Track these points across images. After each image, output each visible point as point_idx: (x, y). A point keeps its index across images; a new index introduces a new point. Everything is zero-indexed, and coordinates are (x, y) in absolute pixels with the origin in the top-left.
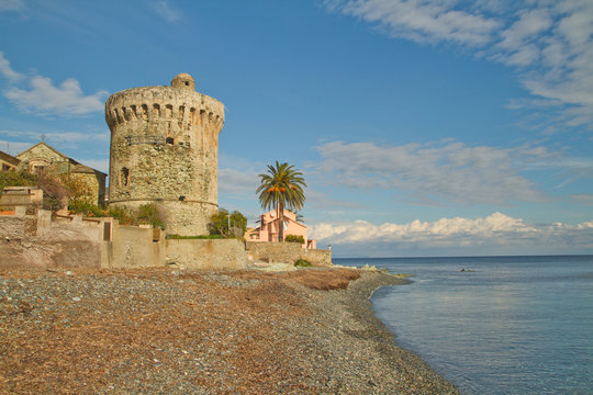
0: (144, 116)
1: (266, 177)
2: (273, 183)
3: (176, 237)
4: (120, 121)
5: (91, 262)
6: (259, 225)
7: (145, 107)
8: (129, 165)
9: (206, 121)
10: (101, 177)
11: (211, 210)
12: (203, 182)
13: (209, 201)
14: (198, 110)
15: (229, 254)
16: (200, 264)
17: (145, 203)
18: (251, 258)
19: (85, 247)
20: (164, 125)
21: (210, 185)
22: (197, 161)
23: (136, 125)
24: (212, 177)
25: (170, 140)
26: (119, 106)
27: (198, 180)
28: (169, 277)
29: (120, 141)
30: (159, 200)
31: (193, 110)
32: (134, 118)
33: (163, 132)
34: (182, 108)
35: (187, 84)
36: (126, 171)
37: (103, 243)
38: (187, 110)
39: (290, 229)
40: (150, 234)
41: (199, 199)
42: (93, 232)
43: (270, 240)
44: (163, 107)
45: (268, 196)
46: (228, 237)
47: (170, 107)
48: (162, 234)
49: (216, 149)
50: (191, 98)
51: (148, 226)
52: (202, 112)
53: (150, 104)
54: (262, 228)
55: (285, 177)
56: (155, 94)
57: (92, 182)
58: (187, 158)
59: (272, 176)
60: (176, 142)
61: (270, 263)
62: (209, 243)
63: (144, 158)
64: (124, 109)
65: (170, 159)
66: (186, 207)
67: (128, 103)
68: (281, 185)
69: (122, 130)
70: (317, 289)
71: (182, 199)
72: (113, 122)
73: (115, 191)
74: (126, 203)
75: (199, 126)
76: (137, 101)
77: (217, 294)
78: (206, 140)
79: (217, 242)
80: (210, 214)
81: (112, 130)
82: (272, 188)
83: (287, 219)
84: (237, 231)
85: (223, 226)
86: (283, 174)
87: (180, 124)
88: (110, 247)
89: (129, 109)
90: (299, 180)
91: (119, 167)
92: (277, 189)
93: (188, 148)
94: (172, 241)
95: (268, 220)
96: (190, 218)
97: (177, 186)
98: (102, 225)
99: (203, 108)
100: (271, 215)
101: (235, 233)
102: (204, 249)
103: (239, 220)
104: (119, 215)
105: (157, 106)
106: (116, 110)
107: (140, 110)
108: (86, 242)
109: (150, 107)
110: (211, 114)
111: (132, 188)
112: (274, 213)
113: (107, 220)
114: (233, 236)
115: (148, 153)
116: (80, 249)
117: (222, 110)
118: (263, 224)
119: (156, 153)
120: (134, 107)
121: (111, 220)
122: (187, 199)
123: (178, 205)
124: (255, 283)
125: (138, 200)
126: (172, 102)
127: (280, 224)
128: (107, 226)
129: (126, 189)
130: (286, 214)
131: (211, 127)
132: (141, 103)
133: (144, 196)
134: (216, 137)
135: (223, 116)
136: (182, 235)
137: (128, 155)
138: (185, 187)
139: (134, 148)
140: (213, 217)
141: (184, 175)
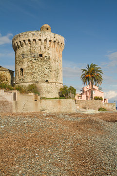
0: (29, 45)
1: (84, 70)
2: (88, 73)
3: (44, 98)
4: (19, 47)
5: (8, 110)
6: (82, 92)
7: (29, 40)
8: (23, 67)
9: (56, 45)
10: (11, 72)
11: (60, 86)
12: (56, 74)
13: (59, 82)
14: (53, 41)
15: (68, 106)
16: (56, 110)
17: (31, 83)
18: (78, 107)
19: (6, 103)
20: (38, 48)
21: (59, 74)
22: (53, 64)
23: (25, 49)
24: (60, 71)
25: (41, 55)
26: (18, 41)
27: (54, 72)
28: (42, 117)
29: (19, 57)
30: (37, 82)
31: (50, 41)
32: (25, 46)
33: (38, 52)
34: (46, 40)
35: (47, 29)
36: (22, 70)
37: (13, 102)
38: (48, 41)
39: (96, 94)
40: (33, 97)
41: (54, 81)
42: (9, 97)
43: (87, 99)
44: (37, 40)
45: (86, 79)
46: (68, 98)
47: (40, 40)
48: (39, 97)
49: (61, 59)
50: (49, 35)
51: (32, 94)
52: (54, 41)
53: (31, 40)
54: (83, 94)
55: (93, 70)
56: (34, 34)
57: (8, 75)
58: (48, 63)
59: (87, 70)
60: (43, 56)
61: (87, 110)
62: (59, 101)
63: (30, 64)
64: (20, 42)
65: (41, 63)
66: (49, 85)
67: (22, 39)
68: (91, 74)
69: (20, 51)
70: (109, 121)
71: (47, 81)
72: (16, 48)
73: (17, 79)
74: (22, 84)
75: (54, 48)
76: (26, 38)
77: (63, 124)
78: (57, 54)
79: (63, 100)
80: (59, 88)
81: (15, 52)
82: (87, 75)
83: (94, 89)
84: (72, 95)
85: (65, 93)
86: (92, 69)
87: (45, 47)
88: (16, 103)
89: (22, 42)
90: (100, 71)
91: (19, 68)
92: (90, 76)
93: (49, 59)
94: (43, 100)
95: (85, 90)
96: (51, 90)
97: (44, 76)
98: (12, 94)
99: (55, 40)
100: (87, 87)
101: (71, 96)
102: (57, 103)
103: (73, 90)
104: (20, 89)
105: (34, 40)
106: (17, 43)
107: (27, 42)
108: (6, 101)
109: (32, 40)
110: (58, 42)
111: (25, 77)
112: (88, 87)
113: (14, 91)
114: (70, 98)
115: (31, 61)
116: (4, 105)
117: (64, 40)
118: (83, 92)
119: (35, 61)
120: (24, 41)
121: (16, 91)
122: (49, 81)
123: (45, 84)
124: (80, 119)
125: (28, 82)
126: (41, 38)
127: (91, 91)
128: (15, 94)
129: (22, 77)
130: (94, 87)
131: (59, 48)
132: (27, 39)
133: (30, 81)
134: (61, 53)
135: (64, 43)
136: (47, 97)
137: (23, 62)
138: (48, 76)
139: (25, 59)
140: (61, 89)
141: (48, 70)
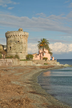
2: (41, 43)
4: (9, 37)
7: (14, 35)
8: (11, 46)
9: (25, 37)
11: (26, 54)
12: (25, 49)
13: (26, 52)
14: (24, 35)
16: (25, 65)
18: (34, 63)
20: (18, 38)
22: (24, 45)
23: (12, 39)
24: (27, 48)
25: (19, 41)
26: (9, 35)
29: (9, 41)
30: (17, 53)
32: (12, 37)
33: (17, 40)
35: (21, 30)
36: (10, 47)
38: (22, 36)
41: (24, 52)
45: (40, 47)
46: (30, 60)
47: (18, 35)
48: (19, 60)
49: (27, 42)
50: (22, 33)
51: (17, 59)
56: (16, 33)
58: (22, 45)
61: (38, 64)
63: (14, 45)
65: (19, 45)
66: (22, 54)
68: (43, 44)
69: (9, 39)
71: (21, 52)
72: (7, 38)
74: (11, 53)
78: (25, 41)
79: (28, 61)
83: (45, 52)
87: (20, 38)
88: (13, 62)
89: (11, 36)
93: (22, 43)
97: (20, 50)
102: (26, 62)
105: (16, 35)
107: (13, 36)
110: (26, 35)
115: (15, 44)
117: (28, 34)
120: (12, 35)
121: (13, 59)
123: (20, 54)
127: (43, 53)
129: (11, 51)
133: (14, 52)
139: (12, 43)
140: (27, 56)
141: (21, 48)
